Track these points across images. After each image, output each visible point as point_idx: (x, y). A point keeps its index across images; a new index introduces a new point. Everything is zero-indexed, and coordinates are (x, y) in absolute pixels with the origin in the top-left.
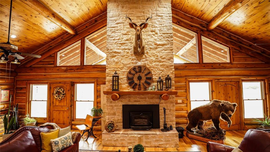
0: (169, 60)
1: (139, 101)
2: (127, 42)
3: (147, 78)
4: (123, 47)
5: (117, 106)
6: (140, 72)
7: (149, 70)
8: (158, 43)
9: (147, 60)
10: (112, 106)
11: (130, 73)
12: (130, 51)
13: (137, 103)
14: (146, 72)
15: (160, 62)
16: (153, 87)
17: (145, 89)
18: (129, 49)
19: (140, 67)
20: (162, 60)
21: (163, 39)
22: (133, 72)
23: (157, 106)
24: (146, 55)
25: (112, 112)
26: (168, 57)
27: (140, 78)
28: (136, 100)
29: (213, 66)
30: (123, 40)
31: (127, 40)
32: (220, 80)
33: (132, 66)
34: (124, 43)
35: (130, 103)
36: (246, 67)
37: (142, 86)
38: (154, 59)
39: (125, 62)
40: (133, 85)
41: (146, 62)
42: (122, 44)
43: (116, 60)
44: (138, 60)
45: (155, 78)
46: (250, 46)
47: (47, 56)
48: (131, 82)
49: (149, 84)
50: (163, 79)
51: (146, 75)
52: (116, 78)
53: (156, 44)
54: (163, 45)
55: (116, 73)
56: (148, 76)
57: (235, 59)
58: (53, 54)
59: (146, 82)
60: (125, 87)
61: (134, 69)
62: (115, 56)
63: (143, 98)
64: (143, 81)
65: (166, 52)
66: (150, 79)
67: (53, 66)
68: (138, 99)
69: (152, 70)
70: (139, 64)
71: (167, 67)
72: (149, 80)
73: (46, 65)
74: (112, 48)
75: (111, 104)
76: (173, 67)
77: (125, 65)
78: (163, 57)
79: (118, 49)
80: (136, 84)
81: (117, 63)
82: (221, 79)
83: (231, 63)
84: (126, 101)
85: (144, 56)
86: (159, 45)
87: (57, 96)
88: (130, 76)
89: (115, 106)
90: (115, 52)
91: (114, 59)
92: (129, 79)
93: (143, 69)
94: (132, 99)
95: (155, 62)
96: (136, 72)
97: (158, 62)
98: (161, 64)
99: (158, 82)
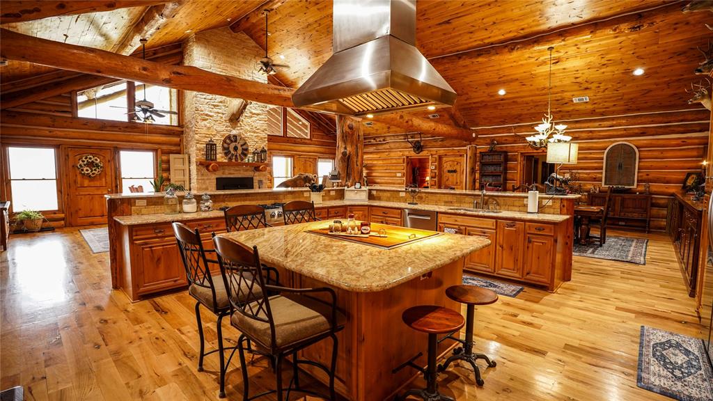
1: (234, 174)
2: (221, 104)
3: (243, 149)
4: (217, 110)
5: (210, 179)
6: (236, 141)
7: (244, 140)
8: (254, 111)
9: (242, 129)
10: (204, 179)
11: (225, 141)
12: (224, 116)
13: (232, 176)
14: (242, 142)
15: (254, 132)
16: (250, 158)
17: (242, 159)
18: (223, 114)
19: (235, 136)
20: (257, 131)
21: (258, 108)
22: (228, 141)
23: (252, 179)
24: (241, 123)
25: (204, 186)
26: (262, 128)
27: (236, 148)
29: (294, 141)
30: (216, 101)
31: (221, 102)
33: (227, 134)
34: (218, 106)
35: (224, 176)
36: (322, 144)
37: (239, 157)
38: (249, 129)
39: (219, 129)
40: (230, 155)
41: (241, 131)
42: (214, 106)
43: (208, 125)
44: (233, 128)
45: (251, 150)
46: (327, 124)
47: (49, 96)
48: (227, 151)
49: (246, 155)
50: (259, 150)
51: (242, 146)
52: (211, 147)
53: (251, 113)
54: (258, 115)
55: (210, 141)
56: (244, 147)
57: (314, 136)
58: (65, 93)
59: (243, 153)
60: (221, 157)
61: (229, 137)
62: (207, 119)
63: (237, 171)
64: (239, 151)
66: (247, 150)
67: (70, 116)
68: (232, 172)
69: (247, 140)
70: (234, 132)
71: (261, 138)
72: (245, 152)
73: (50, 111)
74: (203, 109)
75: (202, 178)
76: (266, 140)
77: (218, 132)
80: (233, 155)
81: (209, 128)
82: (302, 155)
83: (310, 139)
84: (220, 174)
85: (239, 125)
86: (255, 114)
87: (87, 170)
88: (226, 145)
89: (208, 179)
90: (207, 115)
91: (205, 122)
92: (224, 148)
93: (238, 138)
94: (227, 172)
95: (250, 132)
96: (232, 142)
98: (255, 134)
99: (254, 153)
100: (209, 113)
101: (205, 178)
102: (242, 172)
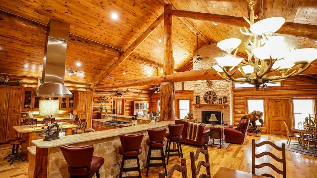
0: (226, 87)
1: (210, 109)
3: (214, 98)
6: (210, 94)
9: (214, 88)
11: (205, 95)
13: (209, 111)
14: (214, 94)
15: (221, 88)
17: (213, 103)
19: (210, 92)
22: (207, 94)
23: (220, 112)
24: (214, 85)
25: (197, 114)
26: (226, 86)
27: (210, 97)
28: (209, 109)
32: (271, 99)
33: (207, 91)
35: (206, 110)
37: (211, 102)
38: (218, 87)
39: (203, 89)
41: (214, 89)
43: (198, 88)
44: (209, 88)
45: (218, 97)
48: (205, 99)
49: (215, 101)
50: (222, 98)
51: (213, 96)
52: (198, 97)
55: (198, 95)
56: (215, 96)
57: (284, 83)
59: (213, 99)
60: (203, 102)
63: (212, 108)
64: (211, 99)
65: (225, 83)
68: (209, 108)
69: (217, 93)
70: (210, 90)
71: (225, 91)
72: (215, 98)
75: (196, 111)
77: (203, 91)
78: (223, 86)
79: (199, 82)
80: (208, 101)
81: (199, 90)
83: (281, 86)
84: (203, 109)
85: (212, 86)
88: (205, 96)
89: (198, 111)
90: (198, 84)
91: (197, 87)
92: (204, 98)
93: (212, 93)
94: (207, 108)
95: (218, 88)
96: (208, 94)
97: (220, 88)
98: (222, 89)
99: (219, 99)
100: (198, 83)
101: (197, 111)
102: (214, 109)
